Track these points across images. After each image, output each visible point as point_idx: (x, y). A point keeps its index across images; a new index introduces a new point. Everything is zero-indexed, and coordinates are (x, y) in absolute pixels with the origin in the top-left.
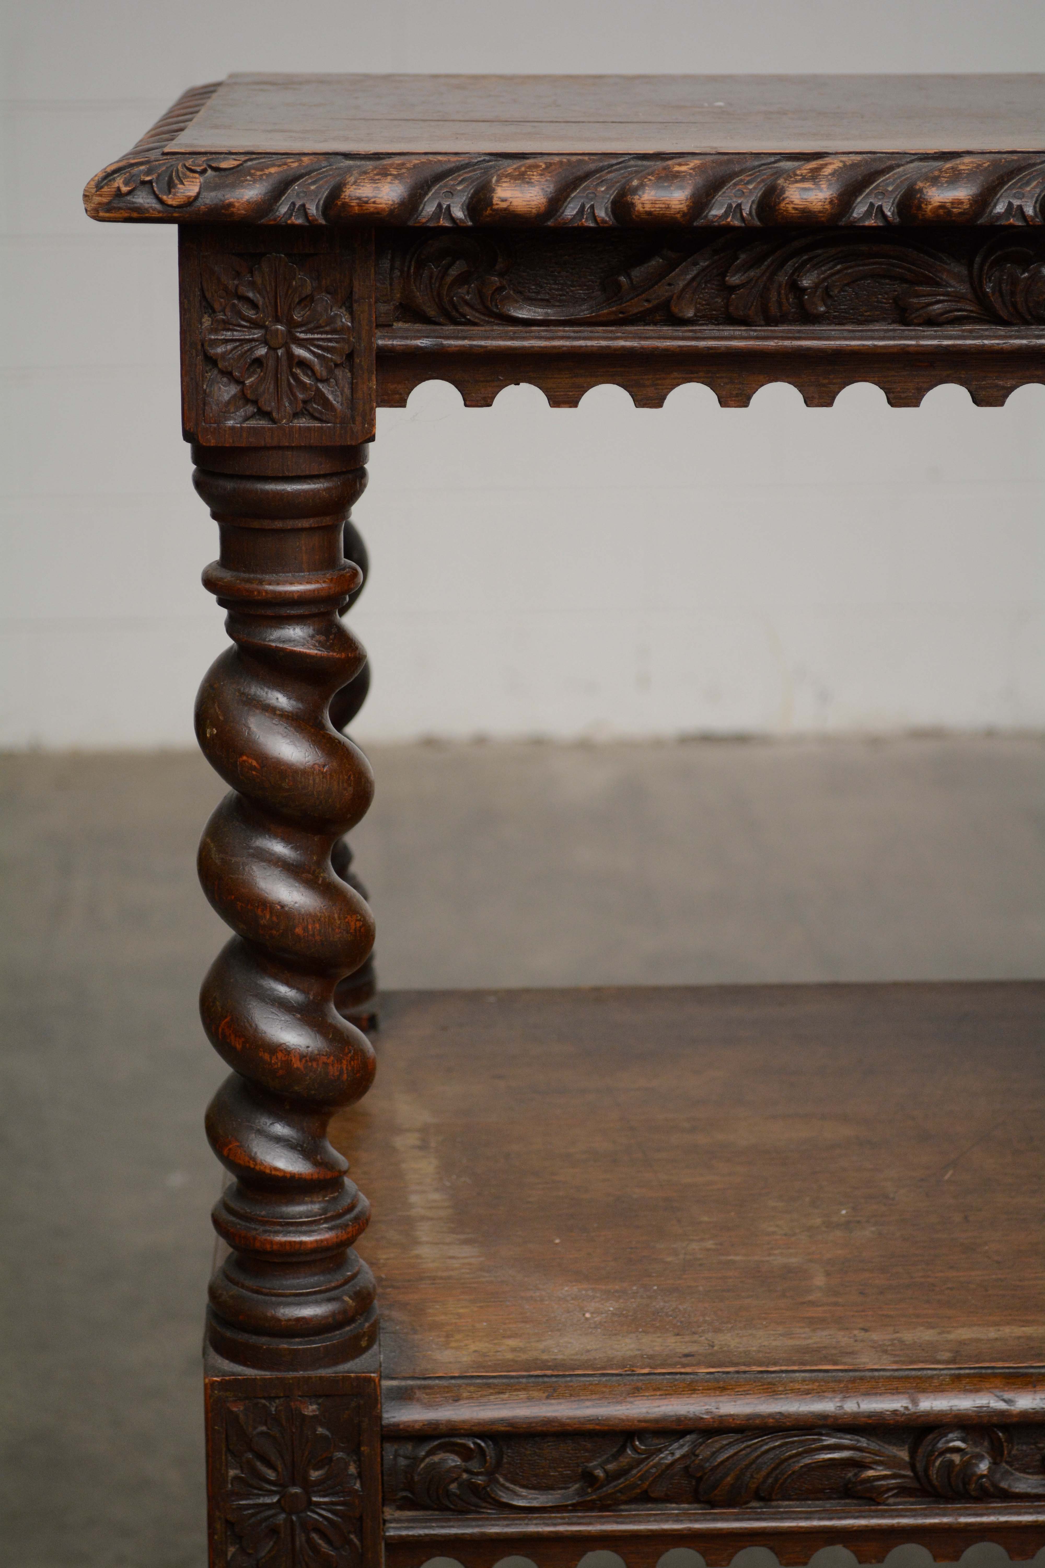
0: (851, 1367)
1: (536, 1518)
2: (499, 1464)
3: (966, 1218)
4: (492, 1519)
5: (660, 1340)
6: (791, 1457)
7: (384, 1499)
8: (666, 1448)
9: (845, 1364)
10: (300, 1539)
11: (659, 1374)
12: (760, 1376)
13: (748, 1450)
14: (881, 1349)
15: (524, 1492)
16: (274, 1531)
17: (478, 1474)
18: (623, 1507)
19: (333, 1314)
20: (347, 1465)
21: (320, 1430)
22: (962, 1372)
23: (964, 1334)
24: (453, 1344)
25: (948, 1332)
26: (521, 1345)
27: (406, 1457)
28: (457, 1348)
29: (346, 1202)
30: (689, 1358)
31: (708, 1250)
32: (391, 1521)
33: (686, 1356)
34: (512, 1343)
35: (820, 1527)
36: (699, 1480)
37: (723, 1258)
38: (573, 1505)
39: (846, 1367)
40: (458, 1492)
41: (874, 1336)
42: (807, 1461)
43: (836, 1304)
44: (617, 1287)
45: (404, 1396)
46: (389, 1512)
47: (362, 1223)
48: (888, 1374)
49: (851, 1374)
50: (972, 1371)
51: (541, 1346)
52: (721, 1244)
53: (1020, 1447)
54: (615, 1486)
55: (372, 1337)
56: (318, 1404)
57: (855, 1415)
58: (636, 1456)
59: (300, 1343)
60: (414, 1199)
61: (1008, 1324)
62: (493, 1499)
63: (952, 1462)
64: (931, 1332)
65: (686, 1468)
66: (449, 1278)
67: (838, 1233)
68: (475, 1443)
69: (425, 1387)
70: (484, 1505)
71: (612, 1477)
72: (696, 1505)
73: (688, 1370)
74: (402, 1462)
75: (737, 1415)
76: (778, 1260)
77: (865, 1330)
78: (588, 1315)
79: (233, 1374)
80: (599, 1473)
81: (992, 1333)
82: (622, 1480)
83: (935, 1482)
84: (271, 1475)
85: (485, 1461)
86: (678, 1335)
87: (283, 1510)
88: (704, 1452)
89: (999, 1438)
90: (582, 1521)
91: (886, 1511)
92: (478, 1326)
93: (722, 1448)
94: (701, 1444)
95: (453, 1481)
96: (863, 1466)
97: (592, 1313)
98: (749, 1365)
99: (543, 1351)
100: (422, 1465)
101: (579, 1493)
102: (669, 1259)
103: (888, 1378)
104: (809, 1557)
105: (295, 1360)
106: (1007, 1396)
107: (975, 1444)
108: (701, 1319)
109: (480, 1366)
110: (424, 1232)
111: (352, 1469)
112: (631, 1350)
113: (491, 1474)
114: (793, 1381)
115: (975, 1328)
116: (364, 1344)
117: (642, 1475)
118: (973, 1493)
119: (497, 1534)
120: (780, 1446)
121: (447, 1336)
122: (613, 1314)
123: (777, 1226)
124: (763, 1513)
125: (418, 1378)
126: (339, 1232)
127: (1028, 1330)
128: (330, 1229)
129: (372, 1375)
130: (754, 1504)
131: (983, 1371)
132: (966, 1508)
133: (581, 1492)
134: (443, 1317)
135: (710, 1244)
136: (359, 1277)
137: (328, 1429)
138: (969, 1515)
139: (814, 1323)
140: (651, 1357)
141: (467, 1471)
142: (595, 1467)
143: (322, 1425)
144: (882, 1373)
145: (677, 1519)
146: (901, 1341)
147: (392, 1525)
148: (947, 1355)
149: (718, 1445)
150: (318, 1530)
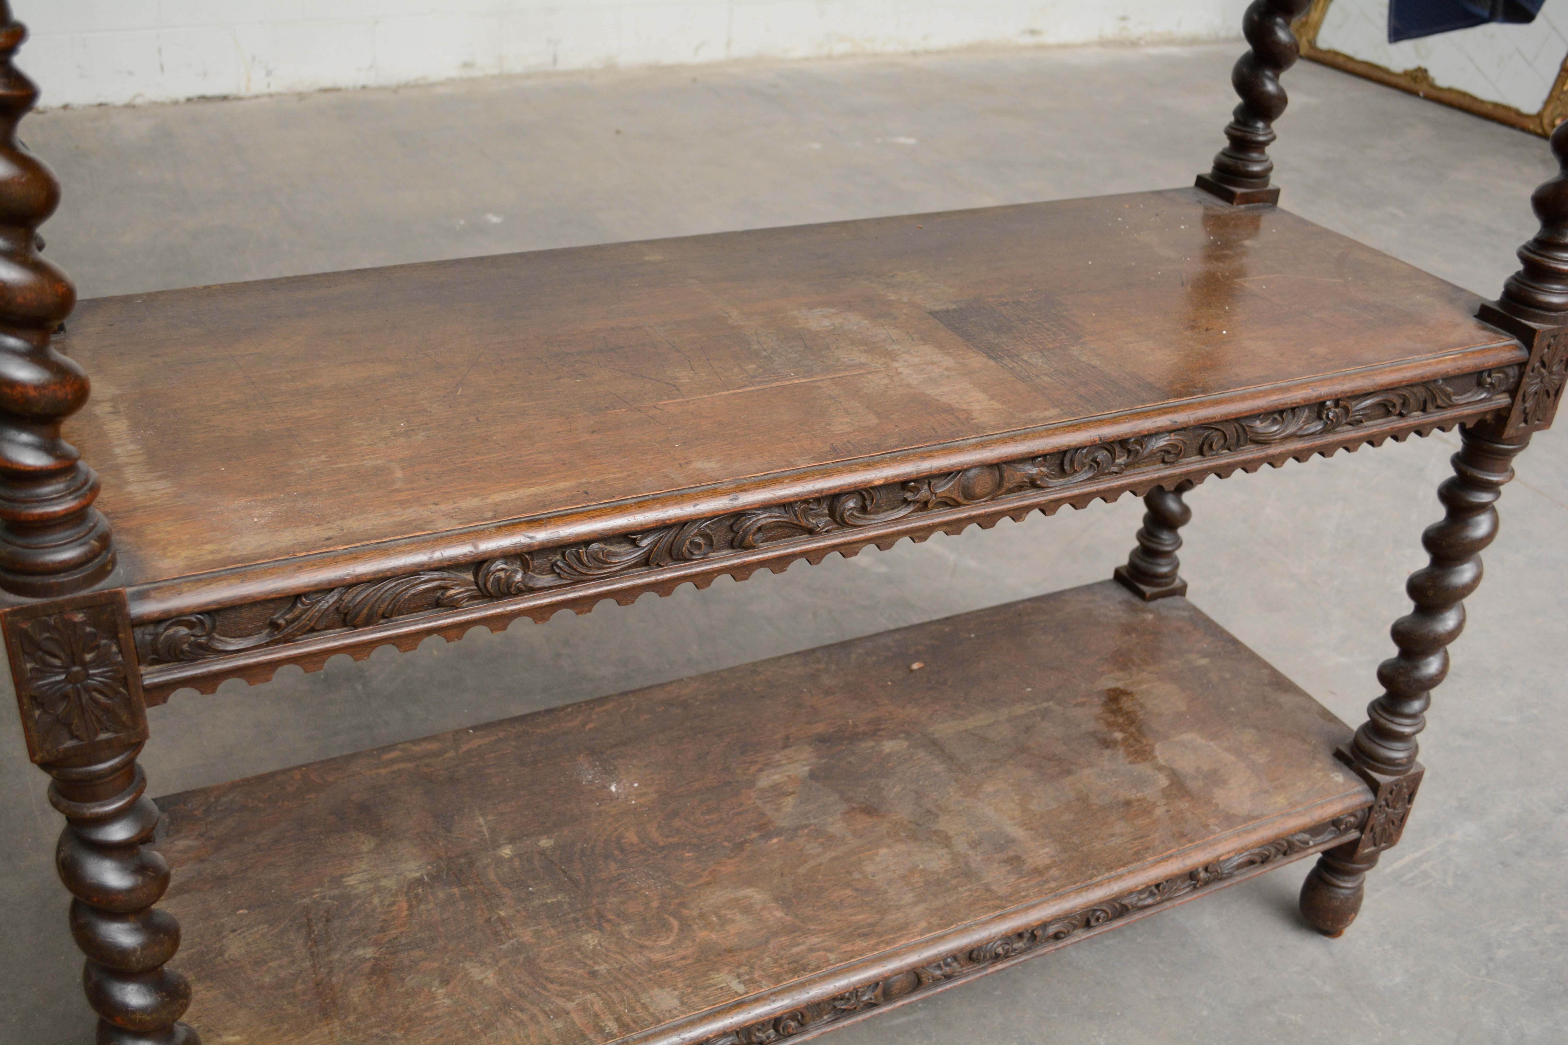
0: (433, 532)
1: (244, 655)
2: (214, 627)
3: (477, 419)
4: (214, 661)
5: (306, 530)
6: (402, 591)
7: (139, 662)
8: (323, 599)
9: (429, 530)
10: (85, 698)
11: (313, 555)
12: (377, 546)
13: (375, 591)
14: (450, 516)
15: (232, 640)
16: (65, 697)
17: (201, 636)
18: (299, 638)
19: (85, 554)
20: (110, 646)
21: (88, 629)
22: (501, 524)
23: (497, 498)
24: (169, 554)
25: (487, 498)
26: (216, 547)
27: (150, 634)
28: (173, 557)
29: (81, 478)
30: (330, 541)
31: (324, 462)
32: (146, 674)
33: (327, 539)
34: (209, 547)
35: (424, 628)
36: (346, 615)
37: (334, 466)
38: (266, 643)
39: (430, 532)
40: (189, 649)
41: (443, 507)
42: (412, 592)
43: (413, 489)
44: (270, 497)
45: (142, 596)
46: (143, 669)
47: (95, 489)
48: (457, 532)
49: (434, 535)
50: (507, 522)
51: (230, 546)
52: (330, 457)
53: (537, 561)
54: (293, 627)
55: (113, 562)
56: (84, 613)
57: (441, 561)
58: (305, 607)
59: (65, 577)
60: (118, 451)
61: (521, 487)
62: (214, 649)
63: (500, 578)
64: (475, 500)
65: (337, 609)
66: (156, 505)
67: (402, 439)
68: (197, 618)
69: (157, 588)
70: (207, 653)
71: (289, 623)
72: (345, 628)
73: (331, 549)
74: (148, 638)
75: (368, 573)
76: (369, 463)
77: (436, 504)
78: (256, 520)
79: (19, 604)
80: (281, 622)
81: (513, 495)
82: (296, 623)
83: (491, 591)
84: (58, 662)
85: (205, 628)
86: (318, 525)
87: (70, 682)
88: (347, 598)
89: (527, 559)
90: (273, 651)
91: (462, 611)
92: (183, 538)
93: (358, 593)
94: (345, 593)
95: (185, 643)
96: (446, 588)
97: (258, 518)
98: (369, 539)
99: (232, 550)
100: (162, 638)
101: (268, 635)
102: (299, 472)
103: (457, 534)
104: (417, 645)
105: (62, 589)
106: (530, 535)
107: (512, 564)
108: (330, 511)
109: (191, 568)
110: (130, 474)
111: (114, 649)
112: (290, 540)
113: (209, 635)
114: (399, 546)
115: (502, 493)
116: (109, 568)
117: (310, 618)
118: (513, 593)
119: (219, 670)
120: (395, 586)
121: (164, 549)
122: (272, 517)
123: (363, 439)
124: (388, 626)
125: (150, 583)
126: (81, 500)
127: (534, 490)
128: (75, 499)
129: (120, 589)
130: (382, 621)
131: (514, 521)
132: (510, 601)
133: (270, 635)
134: (158, 535)
135: (323, 458)
136: (99, 525)
137: (94, 628)
138: (512, 605)
139: (403, 504)
140: (304, 544)
141: (193, 635)
142: (278, 618)
143: (89, 626)
144: (453, 532)
145: (335, 639)
146: (460, 509)
147: (147, 677)
148: (489, 514)
149: (355, 592)
150: (96, 690)
